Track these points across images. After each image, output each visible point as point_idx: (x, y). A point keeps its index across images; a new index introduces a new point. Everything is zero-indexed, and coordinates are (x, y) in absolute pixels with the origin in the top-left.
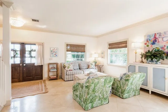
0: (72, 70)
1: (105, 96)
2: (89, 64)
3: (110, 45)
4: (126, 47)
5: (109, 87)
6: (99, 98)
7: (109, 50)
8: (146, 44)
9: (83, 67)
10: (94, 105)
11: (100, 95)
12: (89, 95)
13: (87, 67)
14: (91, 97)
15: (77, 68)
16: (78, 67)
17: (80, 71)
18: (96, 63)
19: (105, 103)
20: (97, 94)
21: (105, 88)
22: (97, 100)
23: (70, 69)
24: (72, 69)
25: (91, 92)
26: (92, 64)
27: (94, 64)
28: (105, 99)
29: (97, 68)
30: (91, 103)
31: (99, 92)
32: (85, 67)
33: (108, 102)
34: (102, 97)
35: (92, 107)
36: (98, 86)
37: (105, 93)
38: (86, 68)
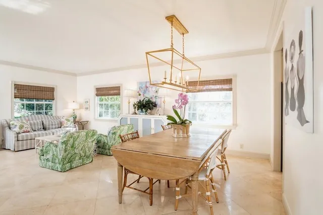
0: (29, 132)
1: (88, 153)
2: (62, 120)
3: (98, 89)
4: (119, 94)
5: (92, 142)
6: (79, 156)
7: (97, 98)
8: (138, 92)
9: (51, 126)
10: (74, 165)
11: (81, 152)
12: (67, 153)
13: (58, 124)
14: (70, 155)
15: (40, 127)
16: (41, 125)
17: (46, 132)
18: (76, 117)
19: (88, 162)
20: (76, 151)
21: (86, 143)
22: (77, 158)
23: (24, 129)
24: (29, 129)
25: (69, 148)
26: (68, 120)
27: (72, 119)
28: (88, 157)
29: (76, 126)
30: (70, 162)
31: (80, 148)
32: (55, 125)
33: (92, 161)
34: (83, 154)
35: (71, 168)
36: (78, 140)
37: (87, 149)
38: (57, 126)
